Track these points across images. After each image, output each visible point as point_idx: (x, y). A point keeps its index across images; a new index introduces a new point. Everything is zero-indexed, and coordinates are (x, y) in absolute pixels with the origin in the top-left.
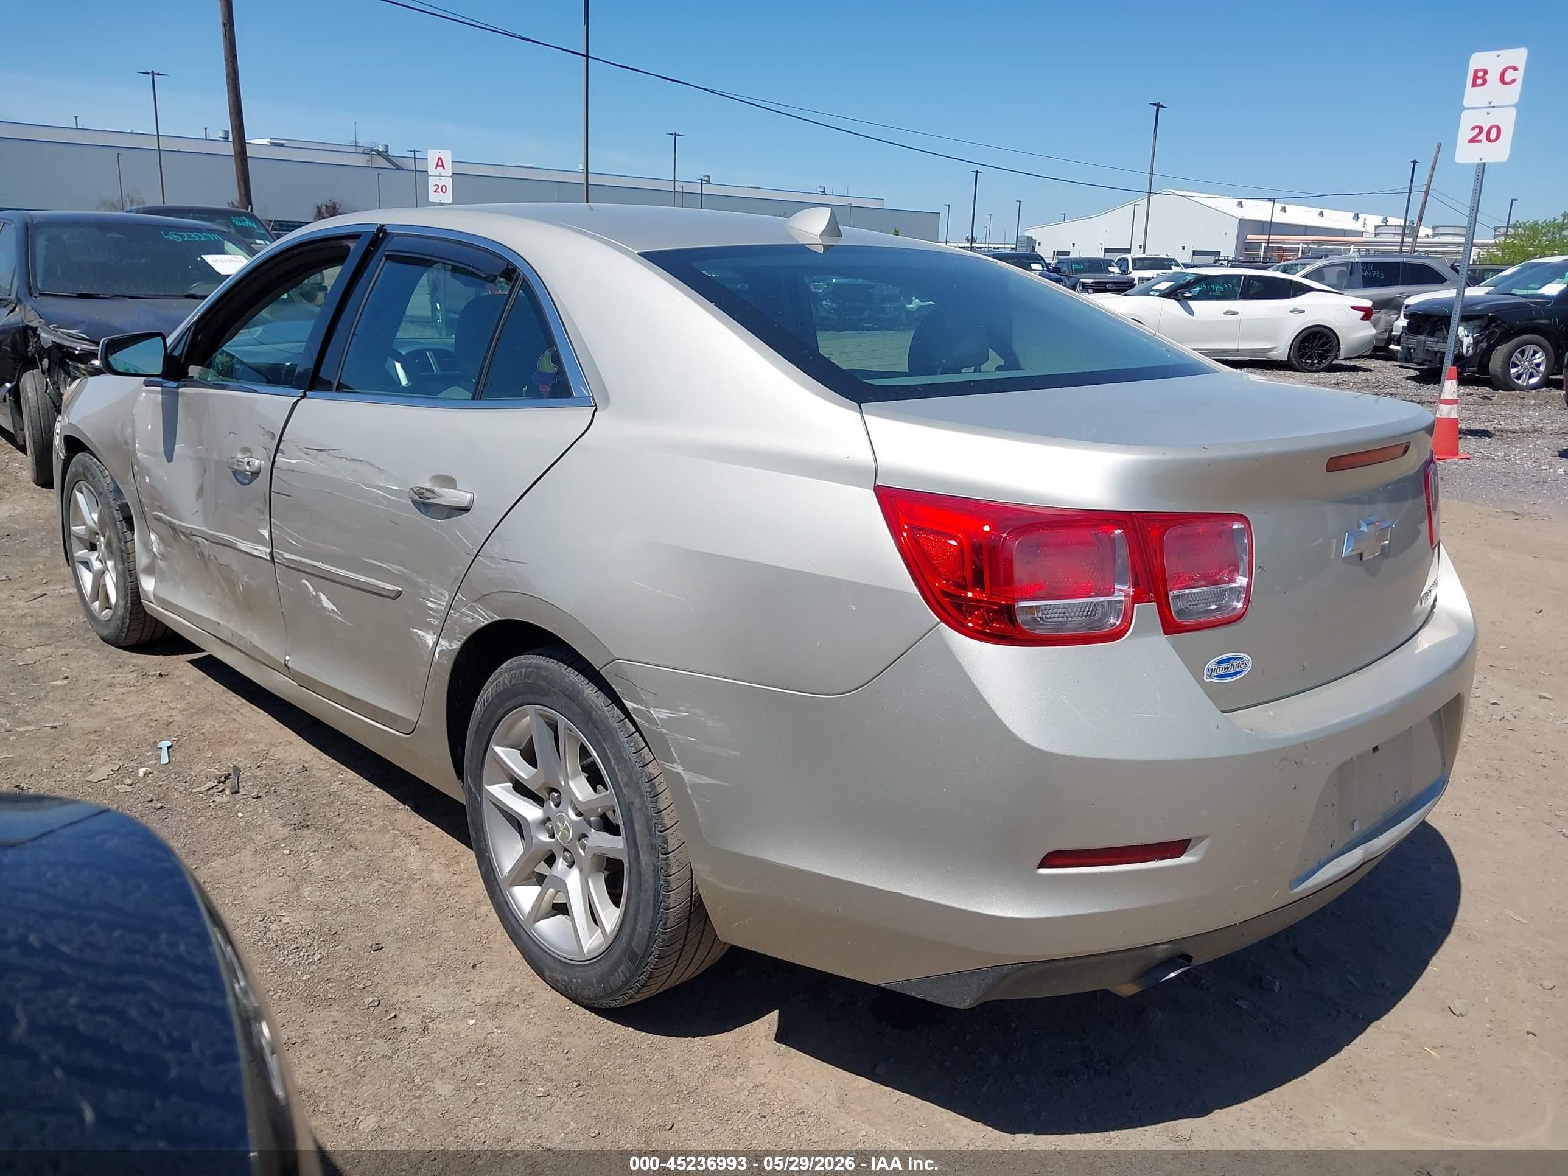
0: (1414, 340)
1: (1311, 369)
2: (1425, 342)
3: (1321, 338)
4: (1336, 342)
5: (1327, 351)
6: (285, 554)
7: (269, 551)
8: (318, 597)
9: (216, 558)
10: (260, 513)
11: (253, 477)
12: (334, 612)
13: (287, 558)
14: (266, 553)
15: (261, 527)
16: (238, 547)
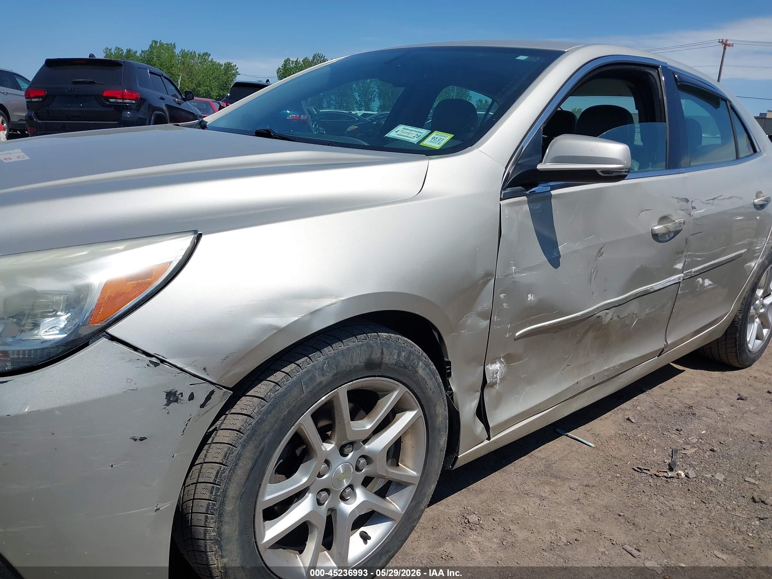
6: (694, 270)
7: (682, 275)
8: (703, 283)
9: (618, 317)
10: (679, 253)
11: (677, 233)
12: (709, 285)
13: (694, 272)
14: (679, 278)
15: (675, 263)
16: (652, 290)
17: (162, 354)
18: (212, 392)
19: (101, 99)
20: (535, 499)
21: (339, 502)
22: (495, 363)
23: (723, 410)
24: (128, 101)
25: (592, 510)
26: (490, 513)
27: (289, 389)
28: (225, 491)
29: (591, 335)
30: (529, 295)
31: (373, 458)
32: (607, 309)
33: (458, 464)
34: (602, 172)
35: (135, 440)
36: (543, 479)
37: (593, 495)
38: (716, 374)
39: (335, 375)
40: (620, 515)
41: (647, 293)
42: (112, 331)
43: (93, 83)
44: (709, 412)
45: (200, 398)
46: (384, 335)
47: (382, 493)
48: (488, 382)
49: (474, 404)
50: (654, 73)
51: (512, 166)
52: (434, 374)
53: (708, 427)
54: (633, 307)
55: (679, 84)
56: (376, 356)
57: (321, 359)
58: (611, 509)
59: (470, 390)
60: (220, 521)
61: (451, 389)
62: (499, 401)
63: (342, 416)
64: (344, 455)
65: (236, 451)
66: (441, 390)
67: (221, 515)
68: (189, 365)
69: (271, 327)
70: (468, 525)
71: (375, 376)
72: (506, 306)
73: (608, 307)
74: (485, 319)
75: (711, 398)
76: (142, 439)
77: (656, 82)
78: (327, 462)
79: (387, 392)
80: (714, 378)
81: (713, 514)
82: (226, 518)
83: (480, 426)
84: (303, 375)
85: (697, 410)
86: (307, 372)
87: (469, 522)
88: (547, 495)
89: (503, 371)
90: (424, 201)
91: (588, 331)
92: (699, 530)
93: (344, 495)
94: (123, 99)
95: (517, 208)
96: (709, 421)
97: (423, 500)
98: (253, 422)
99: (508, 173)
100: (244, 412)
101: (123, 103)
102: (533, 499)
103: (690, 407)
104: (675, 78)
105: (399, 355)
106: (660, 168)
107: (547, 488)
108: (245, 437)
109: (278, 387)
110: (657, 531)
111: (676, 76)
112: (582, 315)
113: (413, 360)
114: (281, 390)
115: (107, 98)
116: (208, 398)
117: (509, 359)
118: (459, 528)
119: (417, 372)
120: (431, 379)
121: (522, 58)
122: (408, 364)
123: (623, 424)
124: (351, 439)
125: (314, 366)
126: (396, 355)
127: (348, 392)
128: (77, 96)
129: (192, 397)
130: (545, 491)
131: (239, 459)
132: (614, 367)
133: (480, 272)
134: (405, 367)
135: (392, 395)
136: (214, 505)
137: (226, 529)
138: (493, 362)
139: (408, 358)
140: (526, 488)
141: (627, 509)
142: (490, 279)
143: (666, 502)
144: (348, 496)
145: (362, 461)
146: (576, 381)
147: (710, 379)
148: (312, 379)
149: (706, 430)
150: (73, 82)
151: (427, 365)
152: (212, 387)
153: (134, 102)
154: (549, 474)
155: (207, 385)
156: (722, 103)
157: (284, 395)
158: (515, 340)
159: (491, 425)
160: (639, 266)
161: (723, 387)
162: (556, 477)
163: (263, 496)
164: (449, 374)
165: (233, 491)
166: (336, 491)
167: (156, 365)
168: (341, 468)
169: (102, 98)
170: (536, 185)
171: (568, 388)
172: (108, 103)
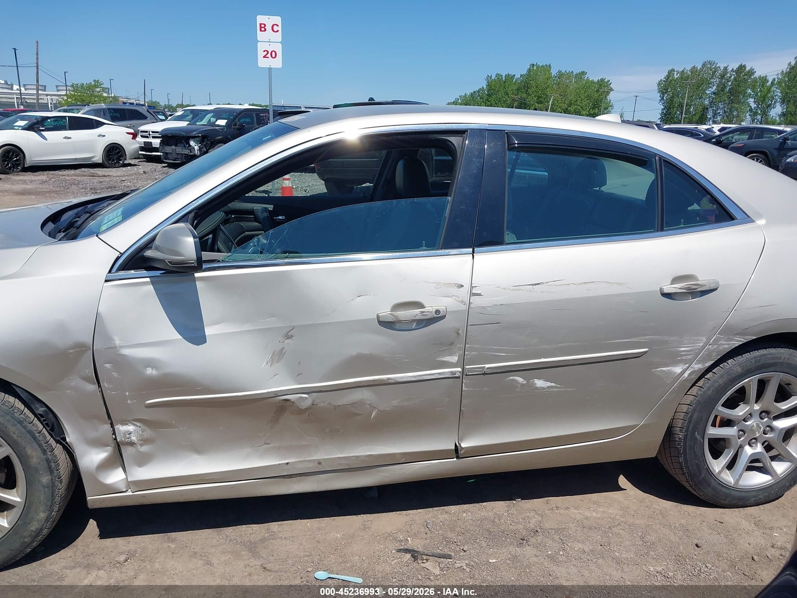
0: (168, 149)
1: (114, 166)
2: (175, 150)
3: (116, 150)
4: (124, 152)
5: (121, 156)
6: (487, 366)
7: (460, 369)
8: (531, 383)
9: (329, 403)
10: (442, 346)
11: (430, 322)
12: (551, 387)
13: (490, 368)
14: (453, 373)
15: (442, 356)
16: (392, 381)
29: (290, 416)
30: (148, 369)
32: (300, 394)
34: (170, 262)
41: (381, 383)
48: (119, 440)
49: (105, 454)
54: (361, 396)
61: (64, 438)
72: (116, 375)
73: (304, 392)
74: (92, 384)
89: (140, 433)
91: (280, 411)
117: (148, 424)
132: (357, 457)
133: (67, 342)
138: (127, 423)
142: (86, 350)
146: (285, 461)
158: (149, 407)
159: (129, 479)
160: (355, 353)
171: (267, 466)
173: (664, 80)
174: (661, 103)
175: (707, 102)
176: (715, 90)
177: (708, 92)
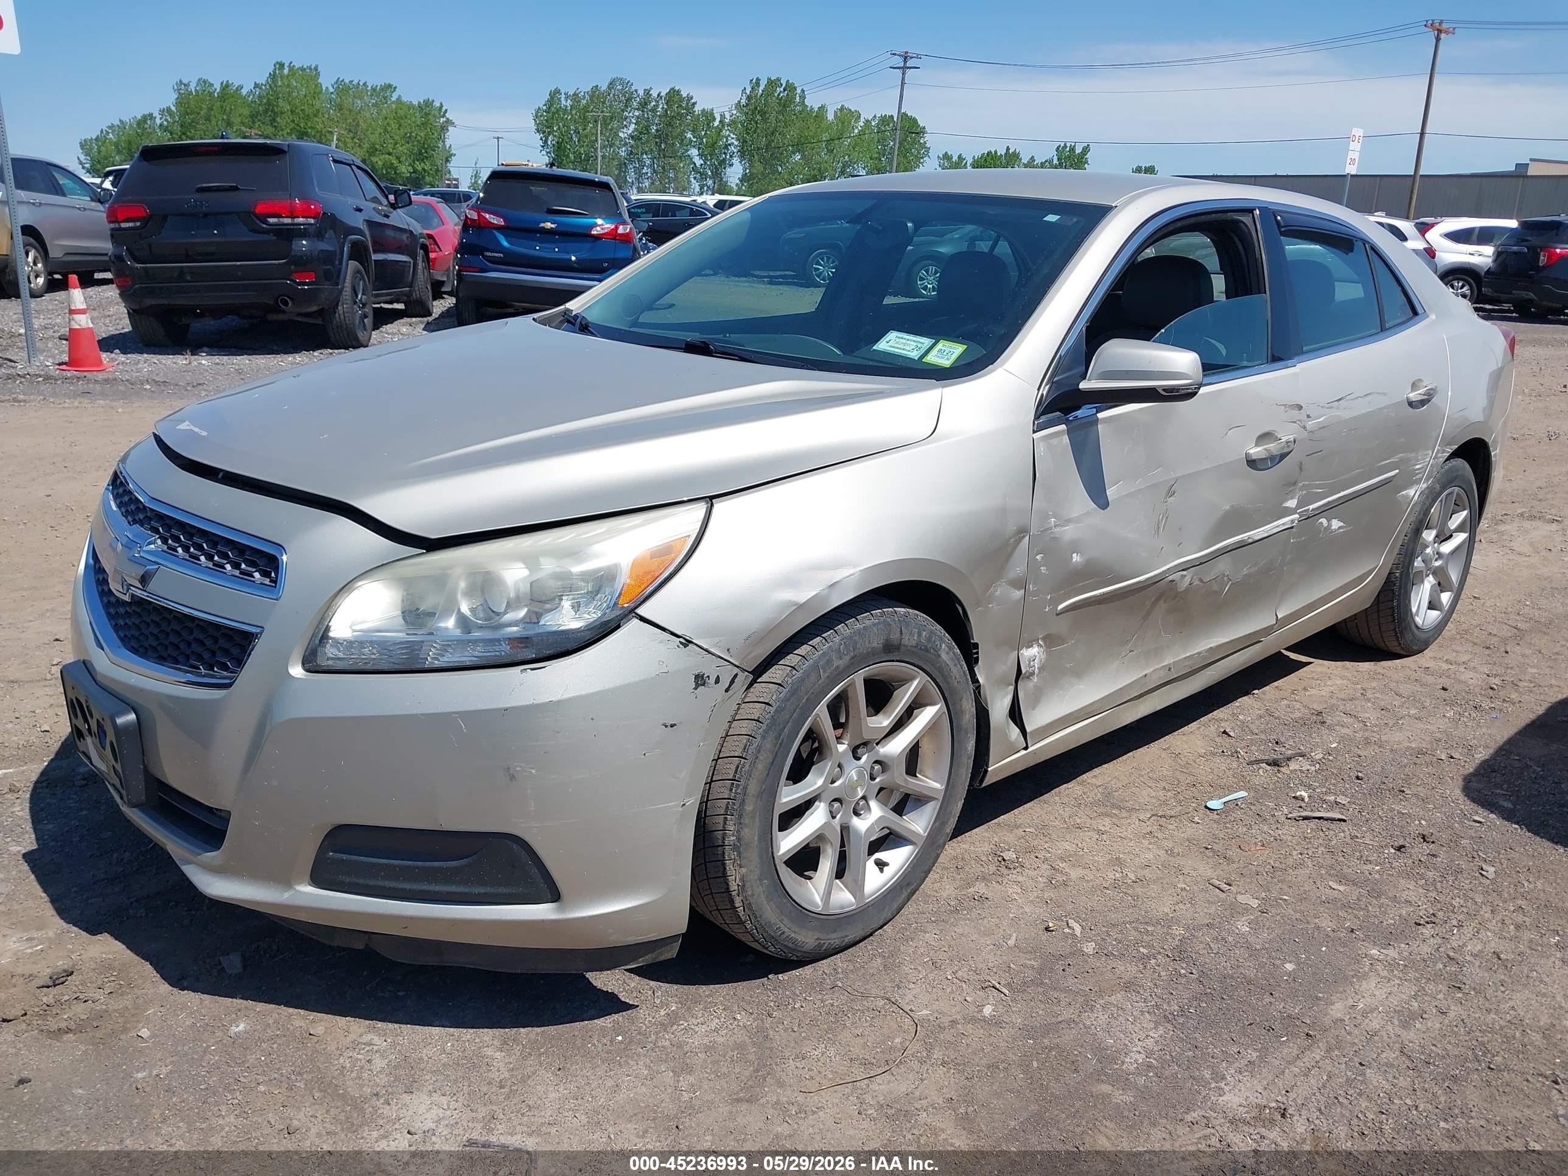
6: (1311, 507)
7: (1297, 516)
8: (1330, 525)
9: (1201, 580)
10: (1289, 486)
11: (1283, 456)
12: (1340, 528)
13: (1313, 510)
14: (1292, 521)
15: (1286, 500)
16: (1250, 541)
17: (688, 634)
18: (736, 675)
19: (252, 219)
20: (1091, 834)
21: (852, 817)
22: (1032, 646)
23: (1367, 715)
24: (301, 220)
25: (1169, 844)
26: (1030, 850)
27: (807, 675)
28: (745, 788)
29: (1162, 606)
30: (1074, 555)
31: (889, 763)
32: (1183, 570)
33: (989, 781)
34: (1163, 390)
35: (666, 726)
36: (1101, 810)
37: (1170, 827)
38: (1366, 666)
39: (852, 658)
40: (1207, 848)
41: (1242, 545)
42: (640, 611)
43: (236, 189)
44: (1347, 720)
45: (725, 682)
46: (901, 610)
47: (900, 809)
48: (1024, 671)
49: (1007, 701)
50: (1246, 219)
51: (1046, 385)
52: (958, 660)
53: (1342, 739)
54: (1223, 565)
55: (1283, 229)
56: (895, 636)
57: (837, 639)
58: (1195, 842)
59: (1001, 682)
60: (740, 823)
61: (978, 681)
62: (1036, 699)
63: (858, 708)
64: (858, 759)
65: (756, 743)
66: (967, 679)
67: (740, 816)
68: (715, 646)
69: (791, 603)
70: (1003, 863)
71: (893, 661)
72: (1044, 570)
73: (1185, 567)
74: (1019, 589)
75: (1351, 700)
76: (672, 726)
77: (1250, 233)
78: (840, 766)
79: (905, 681)
80: (1362, 672)
81: (1333, 843)
82: (746, 820)
83: (1015, 732)
84: (820, 658)
85: (1329, 718)
86: (824, 654)
87: (1004, 860)
88: (1107, 829)
89: (1043, 657)
90: (941, 443)
91: (1157, 600)
92: (1312, 861)
93: (858, 808)
94: (293, 217)
95: (1054, 441)
96: (1345, 731)
97: (949, 820)
98: (772, 710)
99: (1042, 395)
100: (761, 700)
101: (293, 224)
102: (1087, 833)
103: (1320, 713)
104: (1277, 222)
105: (920, 635)
106: (1259, 362)
107: (1107, 821)
108: (764, 727)
109: (794, 672)
110: (1255, 863)
111: (1279, 218)
112: (1147, 579)
113: (935, 642)
114: (798, 675)
115: (263, 218)
116: (732, 682)
117: (1050, 641)
118: (992, 868)
119: (939, 656)
120: (955, 665)
121: (1052, 218)
122: (929, 646)
123: (1217, 739)
124: (867, 737)
125: (830, 647)
126: (916, 635)
127: (865, 680)
128: (206, 215)
129: (717, 681)
130: (1105, 824)
131: (759, 752)
132: (1199, 653)
133: (1011, 528)
134: (927, 650)
135: (911, 686)
136: (734, 804)
137: (746, 833)
138: (1029, 646)
139: (929, 639)
140: (1078, 821)
141: (1217, 841)
142: (1024, 537)
143: (1270, 832)
144: (862, 810)
145: (877, 767)
146: (1144, 673)
147: (1355, 673)
148: (829, 662)
149: (1339, 743)
150: (198, 188)
151: (950, 648)
152: (736, 670)
153: (312, 221)
154: (1109, 804)
155: (730, 667)
156: (1358, 245)
157: (802, 680)
158: (1057, 615)
159: (1028, 729)
160: (1228, 507)
161: (1374, 684)
162: (1120, 808)
163: (780, 799)
164: (977, 660)
165: (753, 788)
166: (850, 802)
167: (685, 646)
168: (854, 775)
169: (253, 217)
170: (1079, 408)
171: (1133, 682)
172: (264, 226)
173: (545, 108)
174: (544, 152)
175: (623, 152)
176: (633, 132)
177: (621, 134)
